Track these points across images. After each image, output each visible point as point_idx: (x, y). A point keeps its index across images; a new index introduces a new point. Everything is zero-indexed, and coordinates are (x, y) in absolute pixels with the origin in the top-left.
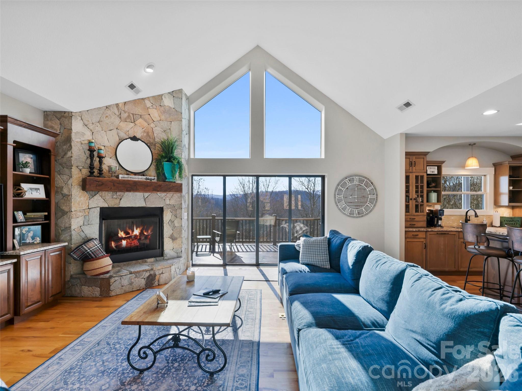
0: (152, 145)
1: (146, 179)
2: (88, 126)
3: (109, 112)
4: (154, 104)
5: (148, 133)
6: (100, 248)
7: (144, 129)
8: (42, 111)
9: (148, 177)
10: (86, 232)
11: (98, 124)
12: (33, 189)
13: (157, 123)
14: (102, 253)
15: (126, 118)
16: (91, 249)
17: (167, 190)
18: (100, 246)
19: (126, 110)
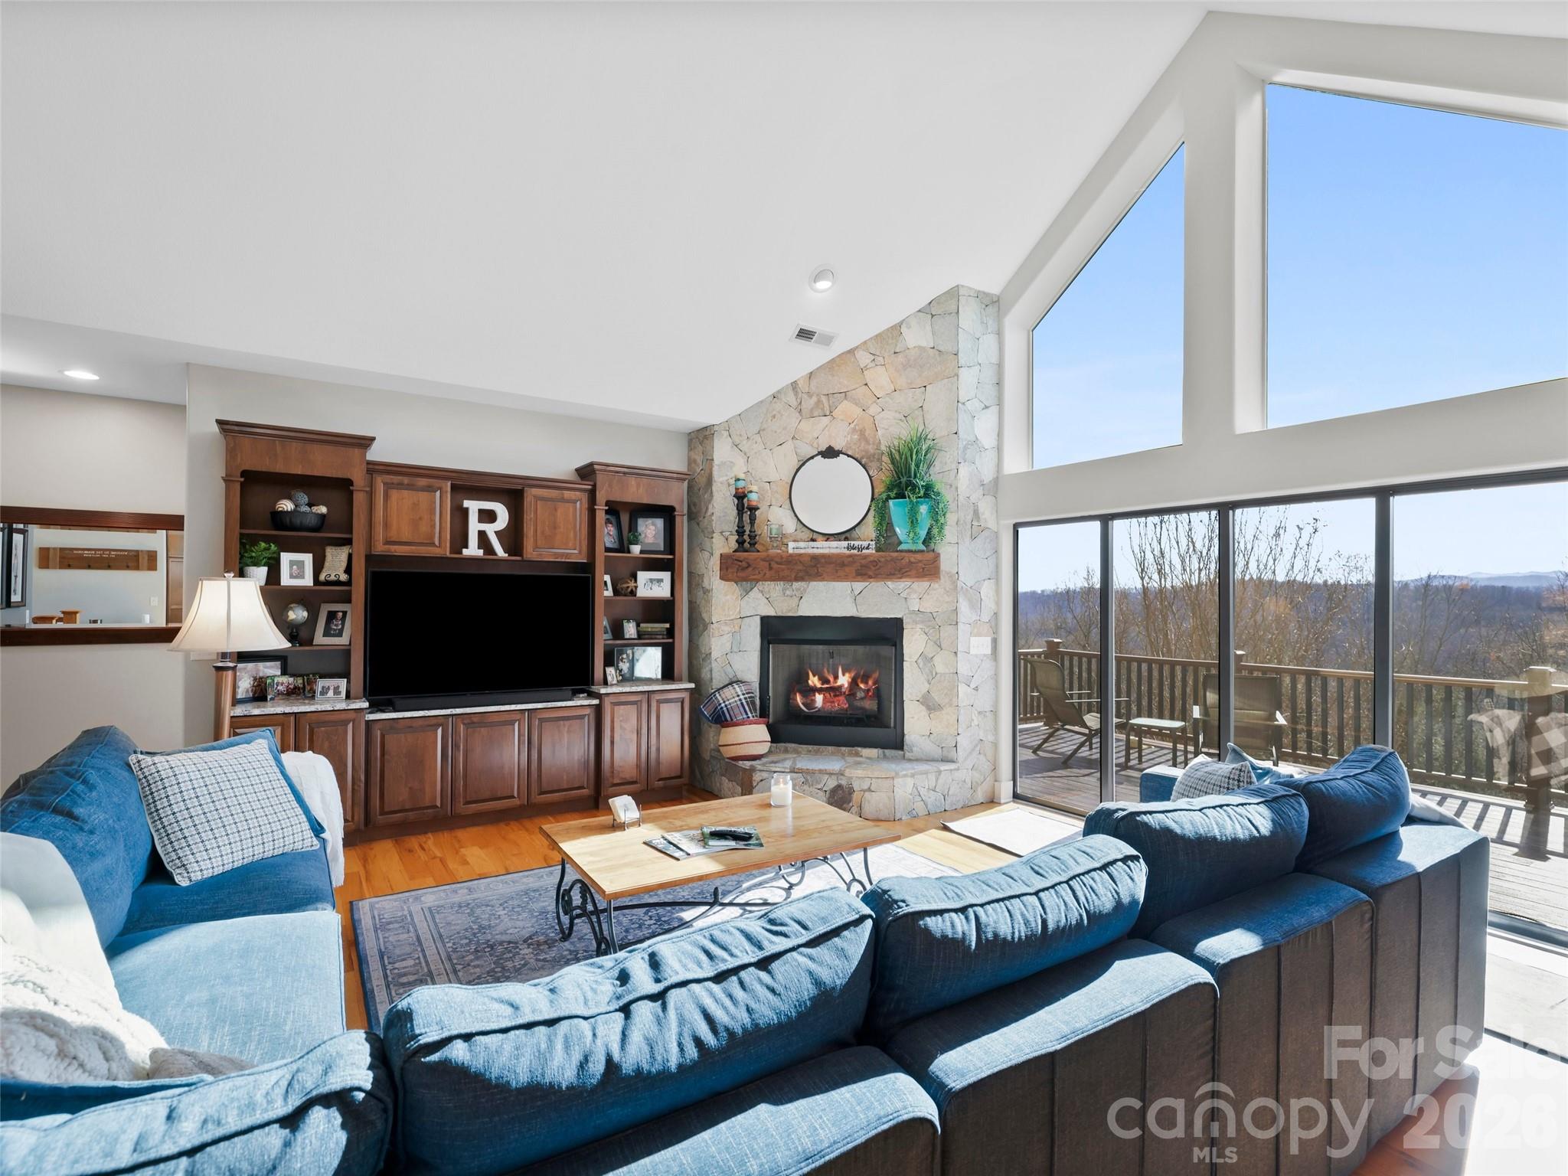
0: (871, 461)
1: (848, 548)
2: (739, 446)
3: (778, 406)
4: (878, 354)
5: (862, 433)
6: (745, 704)
7: (852, 426)
8: (685, 433)
9: (852, 543)
10: (736, 666)
11: (758, 438)
12: (655, 580)
13: (887, 399)
14: (744, 713)
15: (812, 410)
16: (727, 703)
17: (894, 574)
18: (745, 698)
19: (813, 388)
